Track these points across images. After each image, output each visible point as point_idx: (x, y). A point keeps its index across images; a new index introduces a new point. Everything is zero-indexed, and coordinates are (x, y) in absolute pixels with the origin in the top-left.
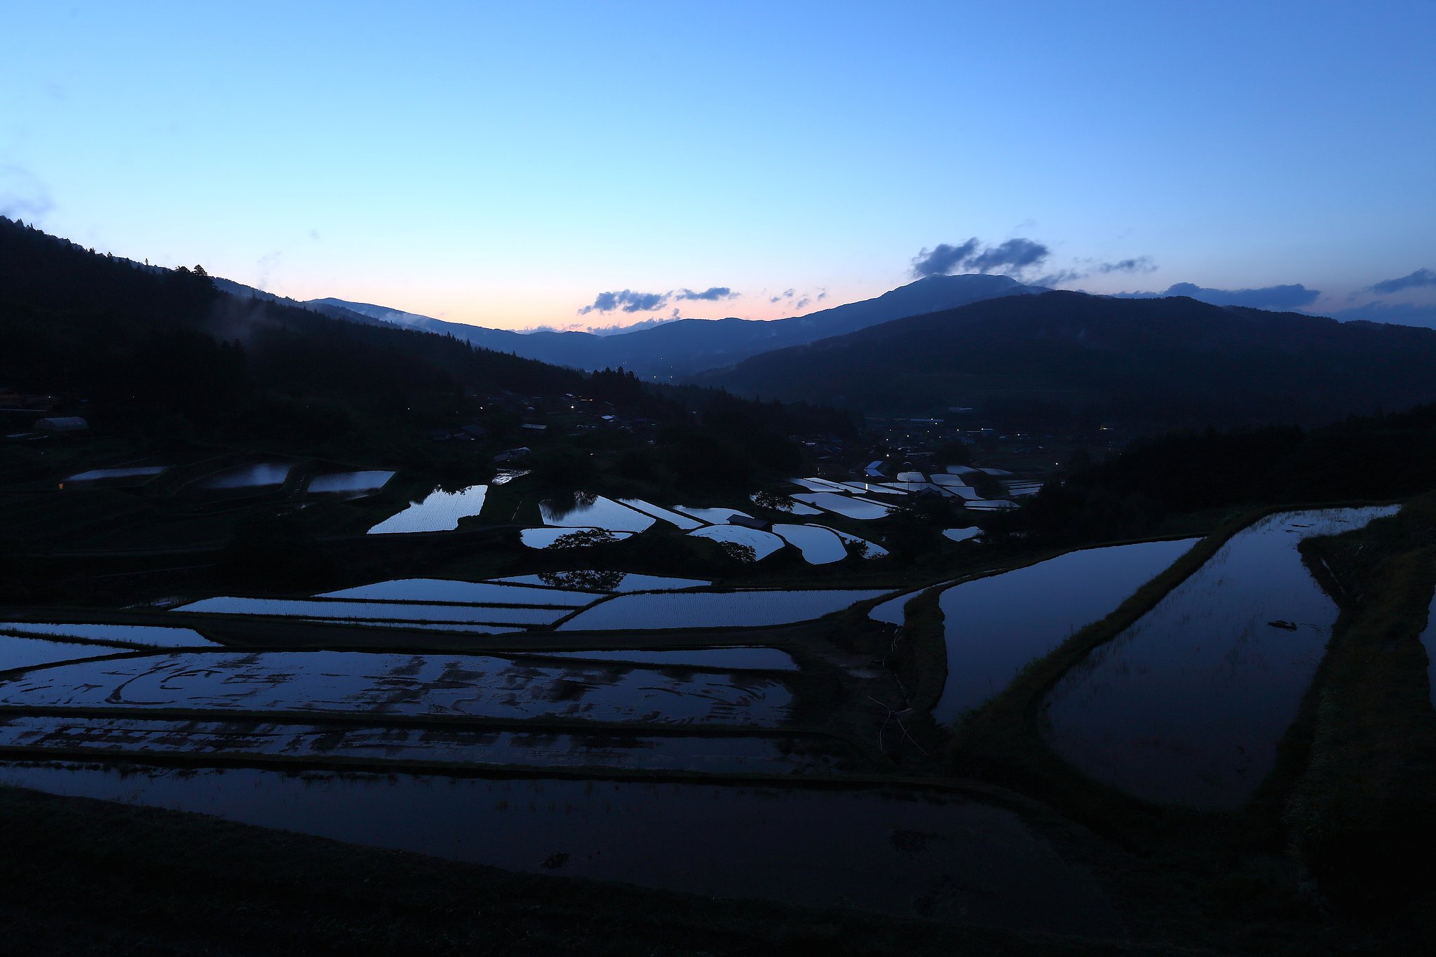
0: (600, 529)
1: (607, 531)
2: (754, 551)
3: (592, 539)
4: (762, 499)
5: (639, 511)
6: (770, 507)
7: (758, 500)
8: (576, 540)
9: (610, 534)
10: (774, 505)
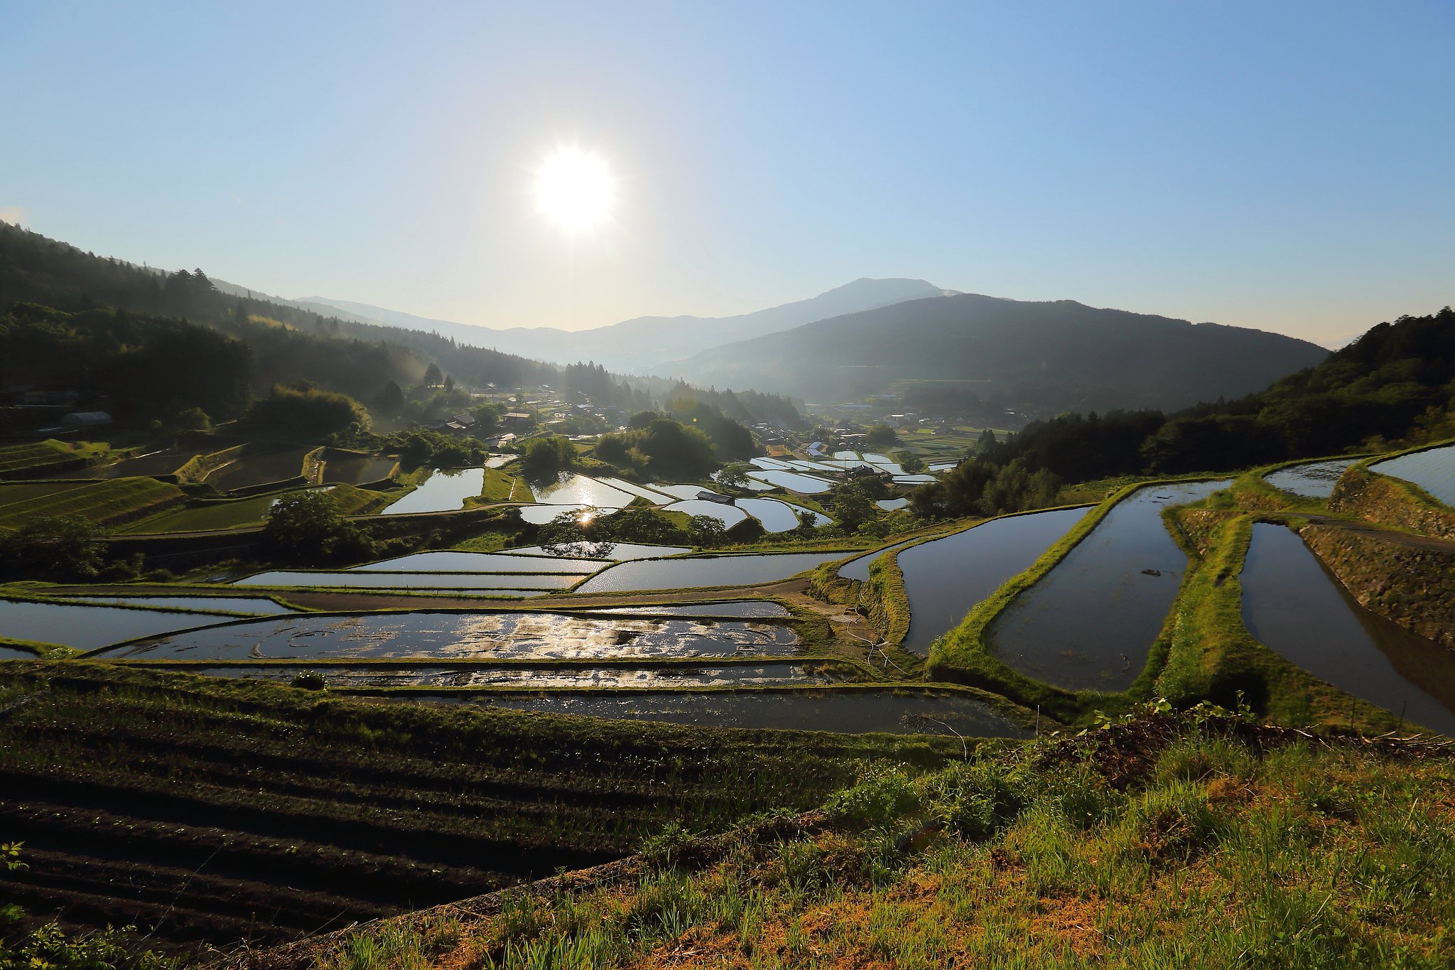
4: (722, 477)
6: (730, 484)
7: (719, 477)
8: (573, 516)
10: (733, 482)
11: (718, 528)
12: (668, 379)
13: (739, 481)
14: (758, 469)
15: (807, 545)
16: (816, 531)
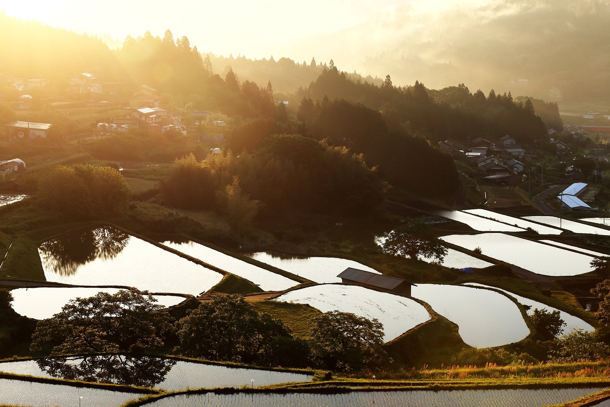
0: (134, 290)
1: (146, 293)
2: (380, 326)
3: (122, 305)
4: (394, 243)
5: (198, 262)
6: (408, 257)
7: (387, 244)
8: (95, 306)
9: (151, 298)
10: (413, 252)
11: (372, 336)
12: (309, 63)
13: (425, 252)
14: (465, 230)
15: (536, 373)
16: (558, 346)
